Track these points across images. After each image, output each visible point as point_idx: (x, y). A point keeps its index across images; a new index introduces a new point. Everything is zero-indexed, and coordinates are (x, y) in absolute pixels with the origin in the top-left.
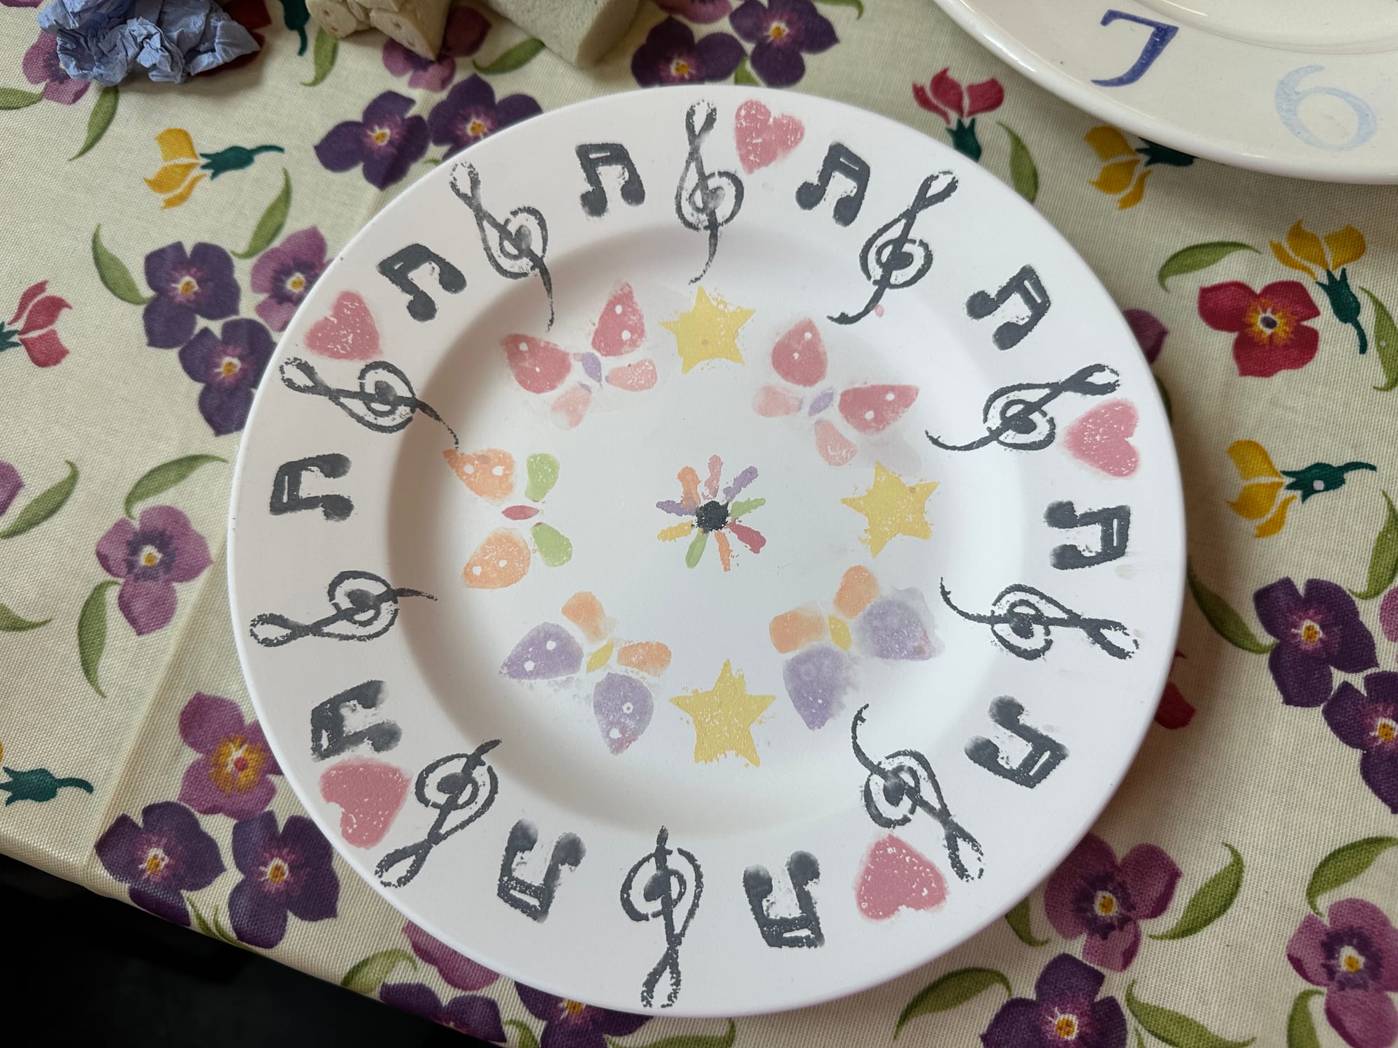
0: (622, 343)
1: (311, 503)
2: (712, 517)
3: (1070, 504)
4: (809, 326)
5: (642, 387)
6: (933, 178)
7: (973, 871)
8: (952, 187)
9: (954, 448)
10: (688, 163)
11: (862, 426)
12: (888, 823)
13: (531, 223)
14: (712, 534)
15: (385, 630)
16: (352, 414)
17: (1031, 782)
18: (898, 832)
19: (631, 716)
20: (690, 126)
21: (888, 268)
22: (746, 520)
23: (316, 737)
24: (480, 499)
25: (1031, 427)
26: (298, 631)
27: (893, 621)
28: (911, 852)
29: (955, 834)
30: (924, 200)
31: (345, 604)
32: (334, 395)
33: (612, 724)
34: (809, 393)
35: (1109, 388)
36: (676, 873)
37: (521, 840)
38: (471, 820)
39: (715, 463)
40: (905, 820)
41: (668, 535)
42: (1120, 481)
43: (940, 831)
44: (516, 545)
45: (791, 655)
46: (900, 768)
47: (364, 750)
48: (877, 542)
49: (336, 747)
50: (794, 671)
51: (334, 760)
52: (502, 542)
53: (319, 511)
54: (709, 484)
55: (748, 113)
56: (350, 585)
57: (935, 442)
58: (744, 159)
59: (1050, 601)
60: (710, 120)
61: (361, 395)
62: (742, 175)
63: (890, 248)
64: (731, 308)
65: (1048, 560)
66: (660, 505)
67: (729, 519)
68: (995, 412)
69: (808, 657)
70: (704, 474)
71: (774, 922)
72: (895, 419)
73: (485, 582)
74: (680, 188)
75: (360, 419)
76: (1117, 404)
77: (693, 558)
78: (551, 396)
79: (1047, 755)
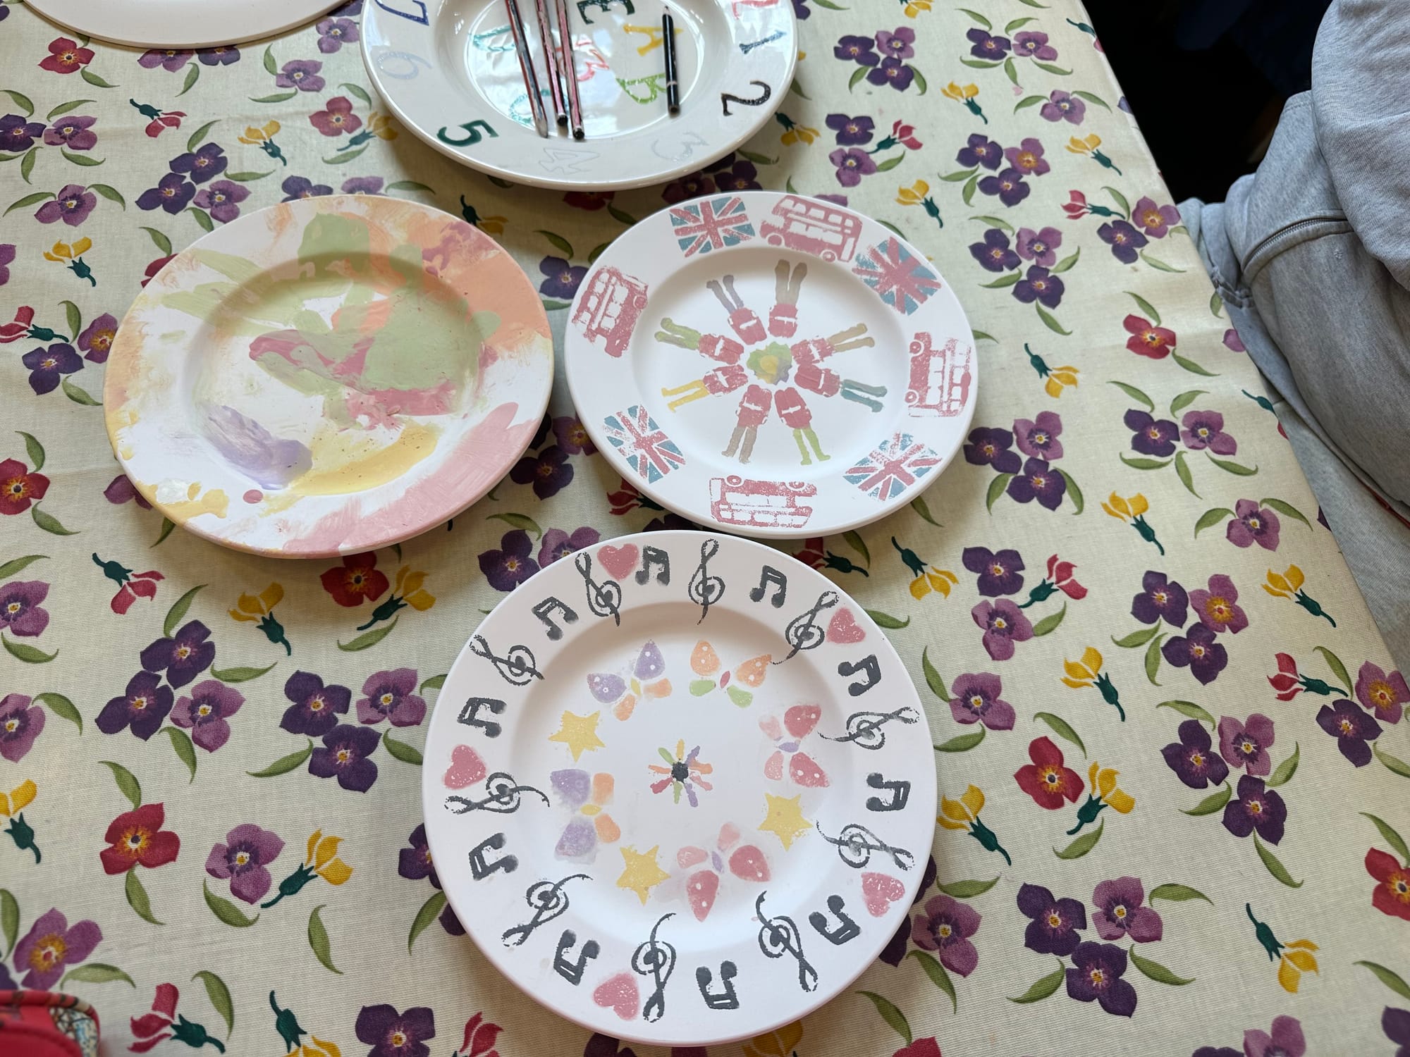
0: (797, 769)
1: (763, 584)
2: (680, 772)
3: (595, 957)
4: (765, 878)
5: (767, 767)
6: (815, 979)
7: (449, 804)
8: (805, 987)
9: (659, 924)
10: (880, 842)
11: (694, 879)
12: (491, 779)
13: (875, 742)
14: (671, 768)
15: (690, 595)
16: (801, 617)
17: (472, 854)
18: (485, 781)
19: (601, 690)
20: (901, 851)
21: (775, 931)
22: (670, 789)
23: (654, 550)
24: (740, 664)
25: (647, 961)
26: (705, 559)
27: (583, 842)
28: (473, 781)
29: (470, 806)
30: (805, 967)
31: (709, 583)
32: (813, 613)
33: (602, 679)
34: (726, 859)
35: (646, 1014)
36: (522, 674)
37: (570, 616)
38: (589, 599)
39: (708, 787)
40: (488, 787)
41: (681, 745)
42: (593, 989)
43: (475, 800)
44: (709, 671)
45: (592, 779)
46: (511, 799)
47: (640, 568)
48: (628, 854)
49: (647, 557)
50: (584, 777)
51: (641, 553)
52: (715, 665)
53: (758, 587)
54: (698, 778)
55: (898, 888)
56: (718, 587)
57: (667, 916)
58: (871, 875)
59: (551, 918)
60: (901, 864)
61: (809, 624)
62: (862, 870)
63: (786, 936)
64: (794, 839)
65: (572, 930)
66: (698, 748)
67: (675, 779)
68: (665, 948)
69: (587, 788)
70: (705, 778)
71: (478, 705)
72: (690, 899)
73: (698, 649)
74: (868, 832)
75: (797, 620)
76: (635, 1013)
77: (663, 752)
78: (781, 719)
79: (480, 870)
